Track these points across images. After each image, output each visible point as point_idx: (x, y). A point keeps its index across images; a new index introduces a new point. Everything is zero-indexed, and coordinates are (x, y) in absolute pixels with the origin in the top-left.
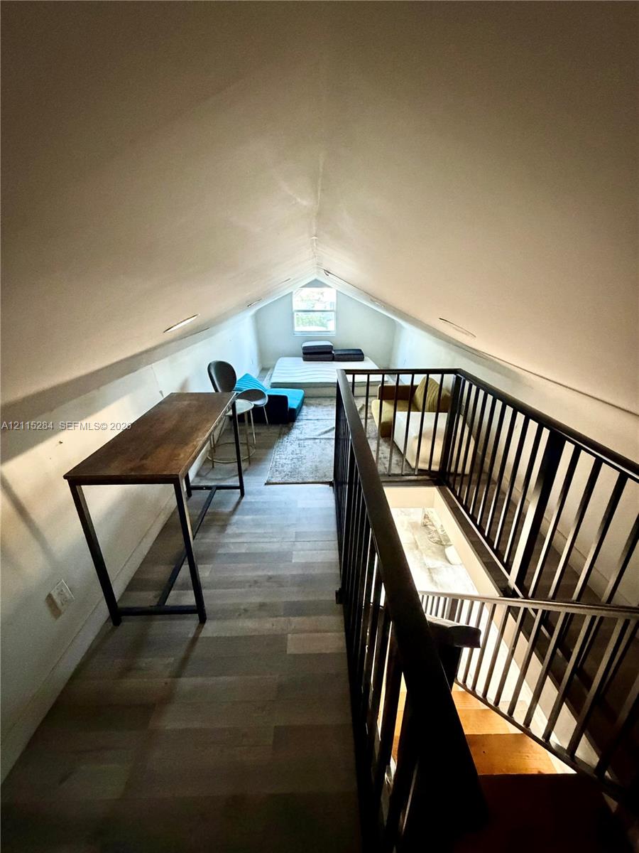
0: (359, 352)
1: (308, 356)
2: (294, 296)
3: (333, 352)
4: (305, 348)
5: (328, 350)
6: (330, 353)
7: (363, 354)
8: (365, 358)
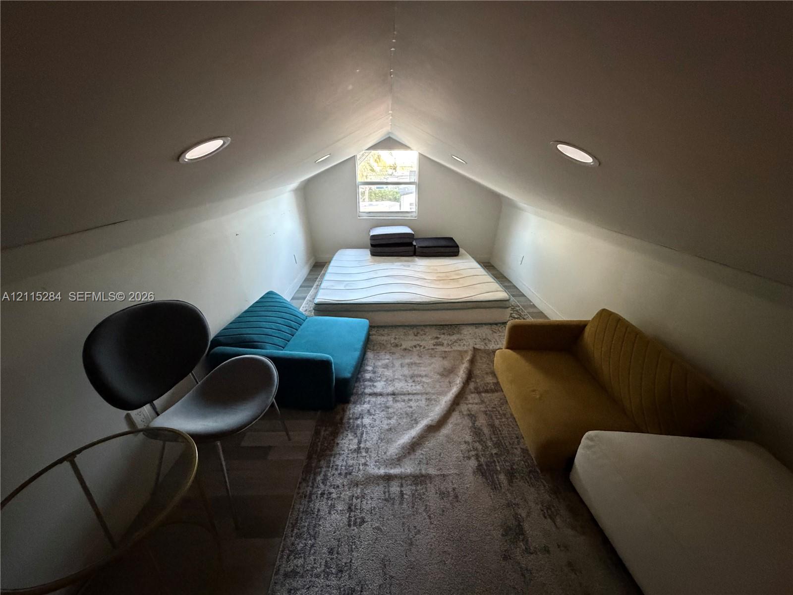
0: (451, 244)
1: (379, 249)
2: (358, 162)
3: (414, 243)
4: (374, 238)
5: (408, 241)
6: (411, 244)
7: (457, 246)
8: (461, 250)
